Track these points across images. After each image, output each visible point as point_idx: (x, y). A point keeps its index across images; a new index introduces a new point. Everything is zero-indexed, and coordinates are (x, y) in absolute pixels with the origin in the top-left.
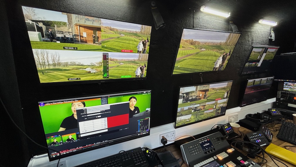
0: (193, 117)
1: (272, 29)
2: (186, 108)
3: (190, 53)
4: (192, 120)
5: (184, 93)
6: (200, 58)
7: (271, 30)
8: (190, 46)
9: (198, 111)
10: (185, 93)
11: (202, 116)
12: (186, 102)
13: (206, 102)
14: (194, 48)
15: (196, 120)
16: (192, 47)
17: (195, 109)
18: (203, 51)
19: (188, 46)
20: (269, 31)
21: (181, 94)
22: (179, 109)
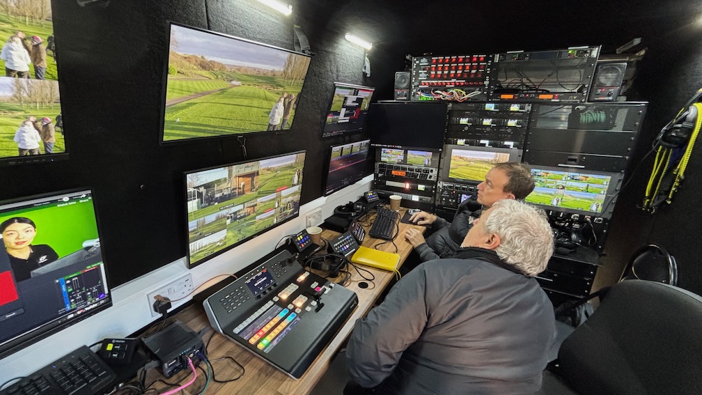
0: (230, 234)
1: (367, 54)
2: (211, 218)
3: (204, 89)
4: (230, 240)
5: (201, 186)
6: (231, 103)
7: (364, 57)
8: (199, 72)
9: (242, 220)
10: (203, 185)
11: (253, 227)
12: (209, 205)
13: (256, 197)
14: (213, 78)
15: (240, 238)
16: (207, 76)
17: (235, 217)
18: (235, 86)
19: (194, 72)
20: (362, 58)
21: (190, 190)
22: (192, 225)
